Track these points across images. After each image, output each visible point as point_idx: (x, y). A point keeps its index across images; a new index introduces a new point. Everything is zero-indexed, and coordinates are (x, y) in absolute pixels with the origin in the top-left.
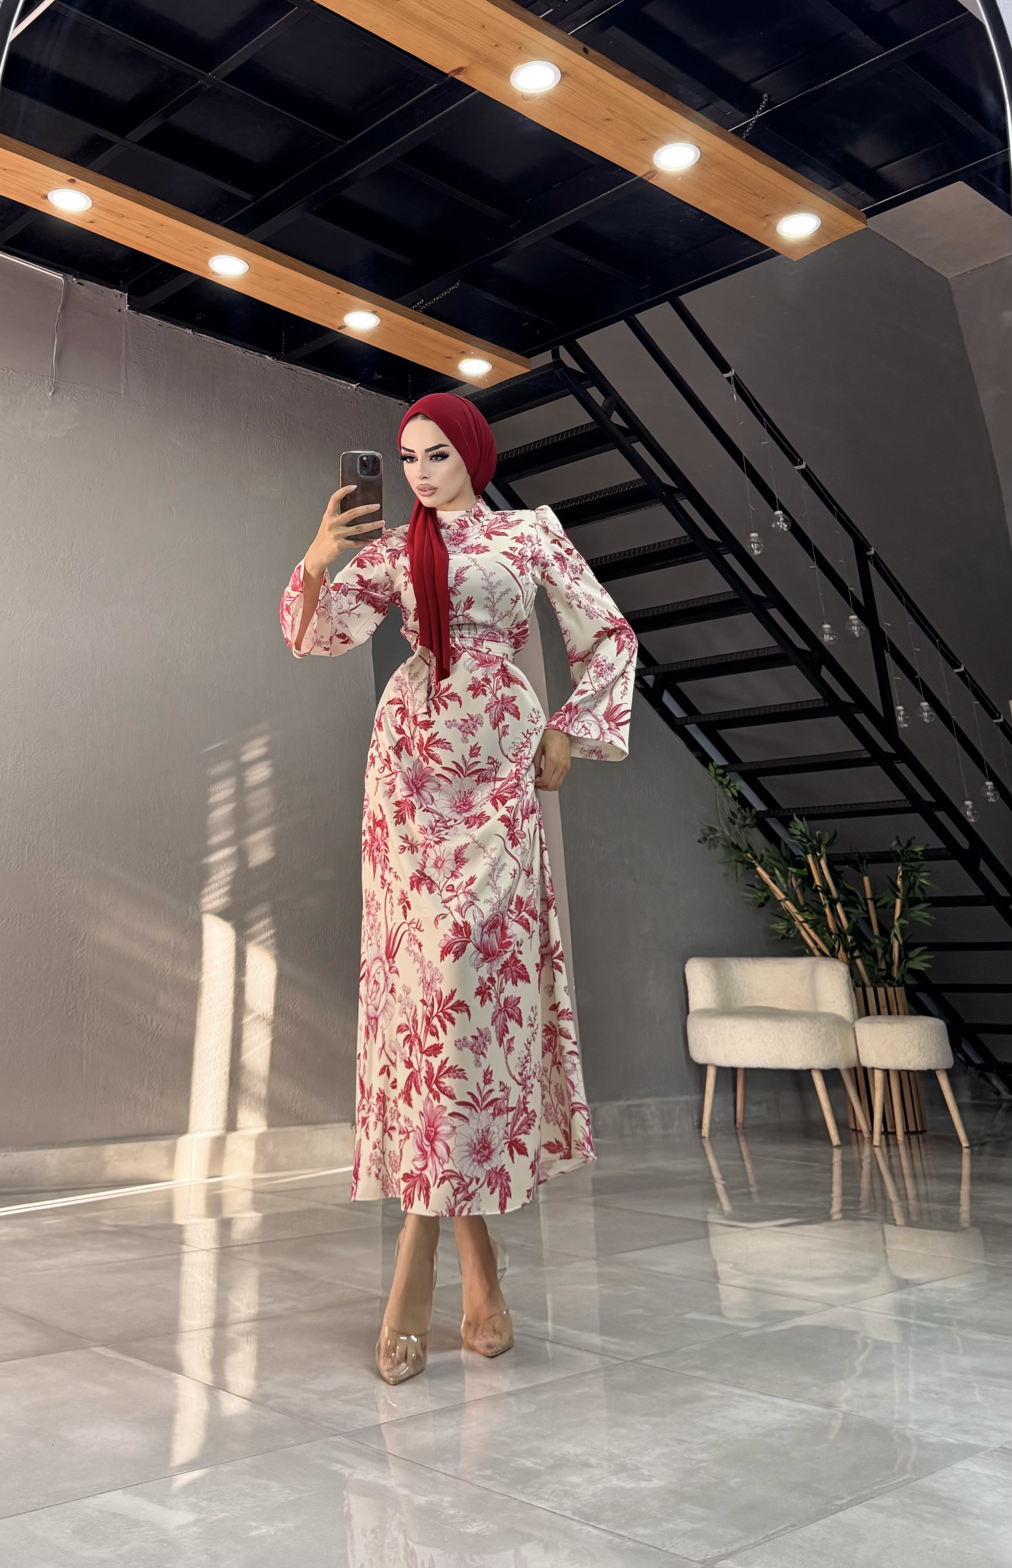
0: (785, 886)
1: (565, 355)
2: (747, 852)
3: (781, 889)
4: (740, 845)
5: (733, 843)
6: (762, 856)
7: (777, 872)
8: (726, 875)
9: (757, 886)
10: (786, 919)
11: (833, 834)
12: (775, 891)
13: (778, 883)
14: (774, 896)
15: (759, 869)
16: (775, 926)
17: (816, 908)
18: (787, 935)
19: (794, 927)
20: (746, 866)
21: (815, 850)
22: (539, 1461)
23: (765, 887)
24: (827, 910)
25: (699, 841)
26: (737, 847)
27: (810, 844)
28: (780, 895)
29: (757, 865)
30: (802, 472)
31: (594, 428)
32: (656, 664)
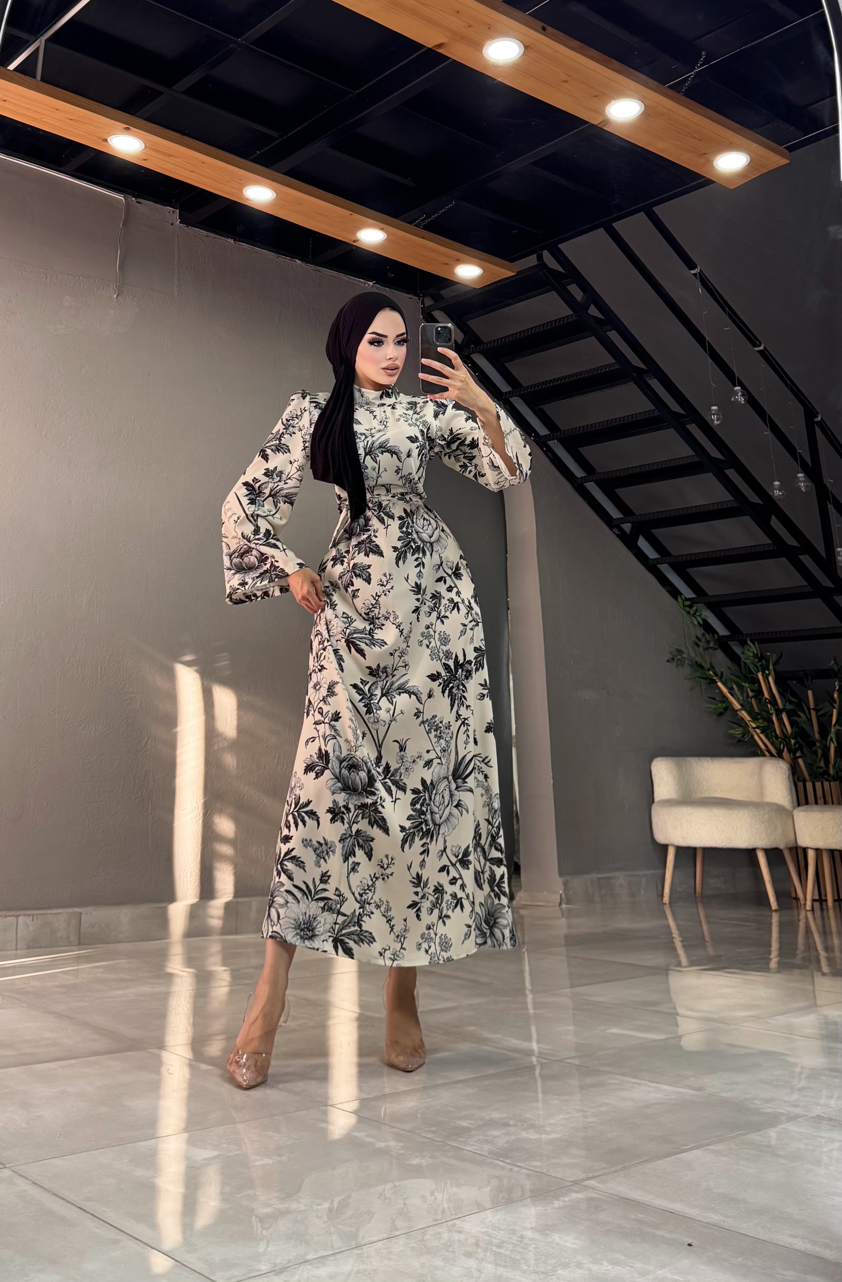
0: (741, 698)
1: (547, 257)
2: (709, 670)
3: (738, 700)
4: (703, 664)
5: (696, 662)
6: (722, 673)
7: (735, 687)
8: (691, 689)
9: (717, 699)
10: (742, 726)
11: (780, 655)
12: (733, 703)
13: (735, 696)
14: (732, 706)
15: (720, 684)
16: (732, 731)
17: (766, 717)
18: (742, 739)
19: (749, 732)
20: (708, 682)
21: (764, 668)
22: (472, 1122)
23: (725, 699)
24: (774, 718)
25: (668, 661)
26: (701, 666)
27: (760, 663)
28: (737, 706)
29: (717, 680)
30: (761, 352)
31: (574, 319)
32: (632, 514)
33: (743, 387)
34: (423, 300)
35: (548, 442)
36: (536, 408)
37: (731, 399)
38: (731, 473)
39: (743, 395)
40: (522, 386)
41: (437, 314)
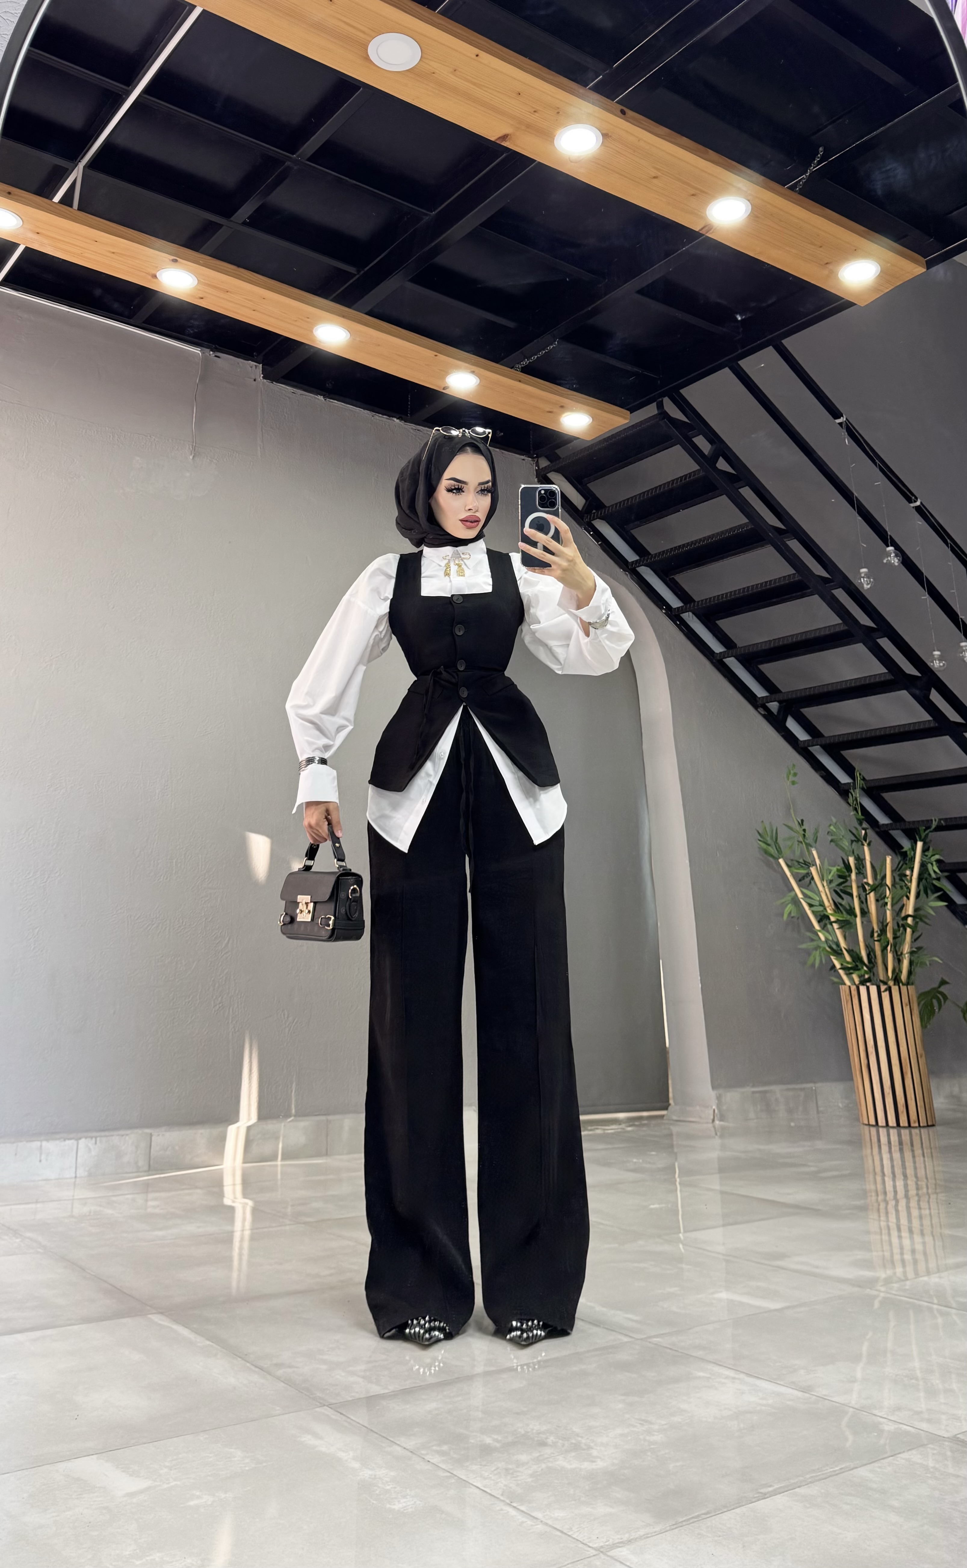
1: (668, 405)
22: (500, 1438)
30: (918, 509)
31: (701, 474)
32: (779, 691)
33: (897, 548)
34: (537, 460)
35: (681, 615)
36: (668, 579)
37: (883, 562)
38: (885, 643)
39: (896, 556)
40: (650, 554)
41: (552, 476)
